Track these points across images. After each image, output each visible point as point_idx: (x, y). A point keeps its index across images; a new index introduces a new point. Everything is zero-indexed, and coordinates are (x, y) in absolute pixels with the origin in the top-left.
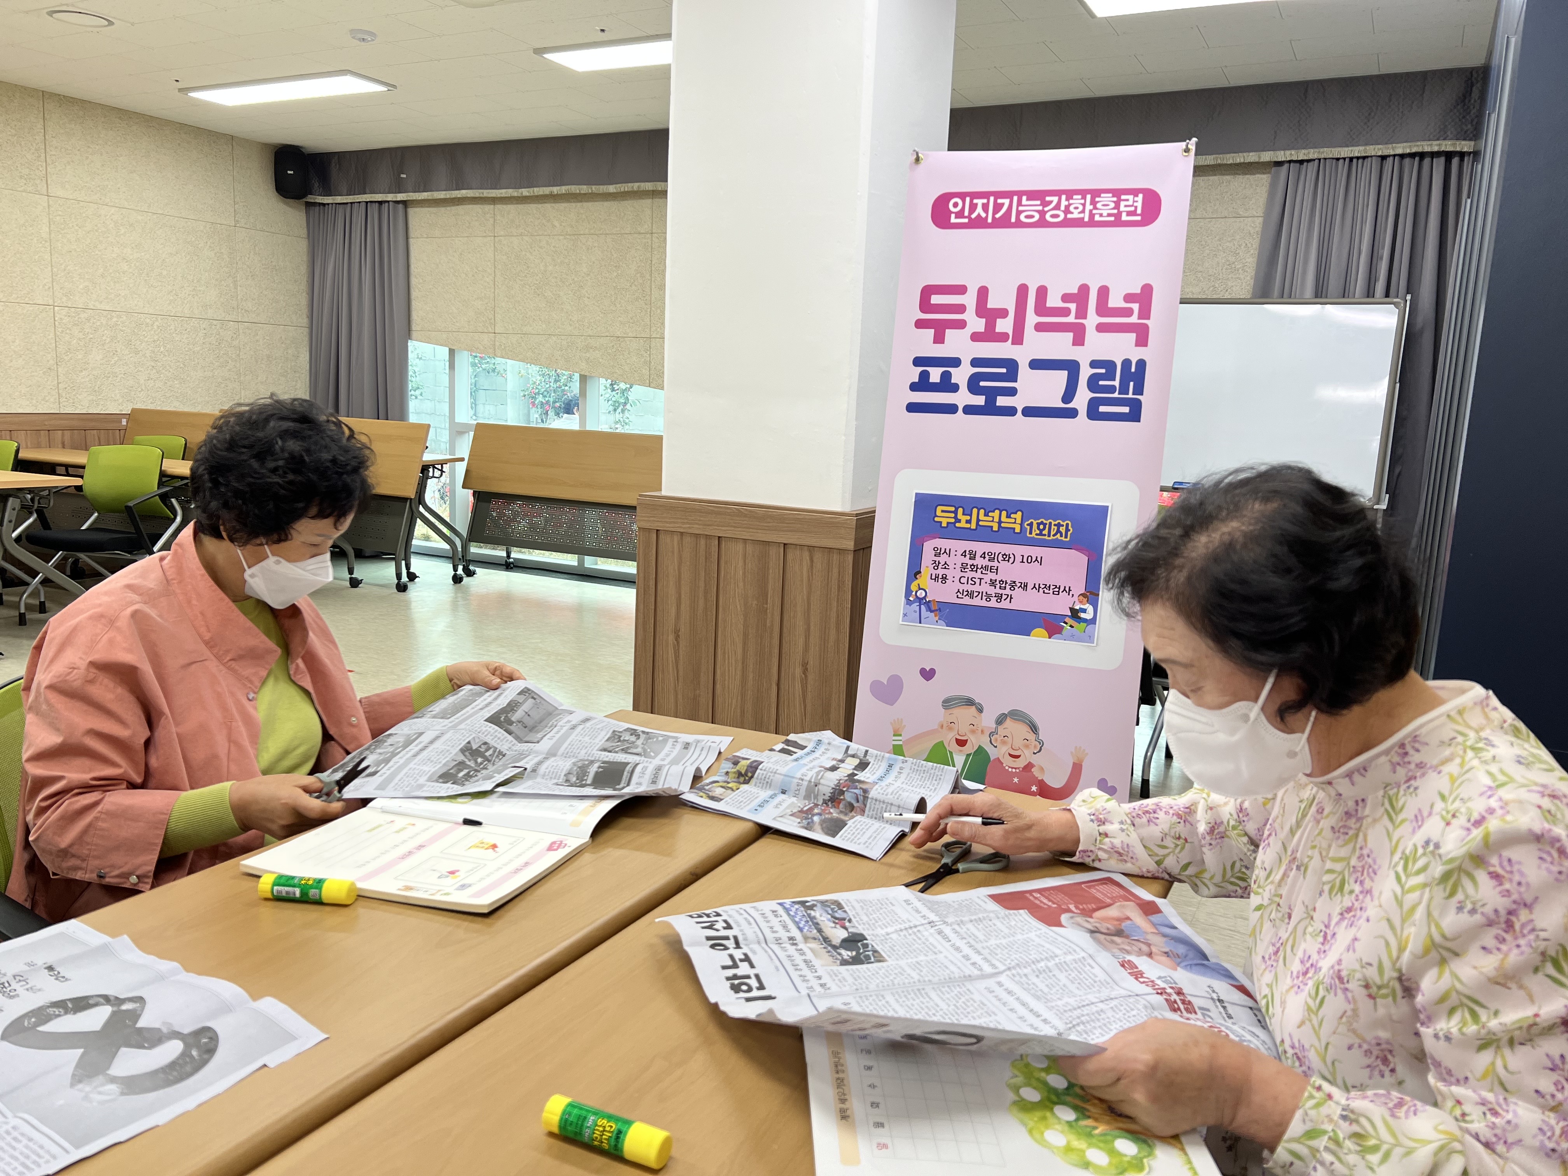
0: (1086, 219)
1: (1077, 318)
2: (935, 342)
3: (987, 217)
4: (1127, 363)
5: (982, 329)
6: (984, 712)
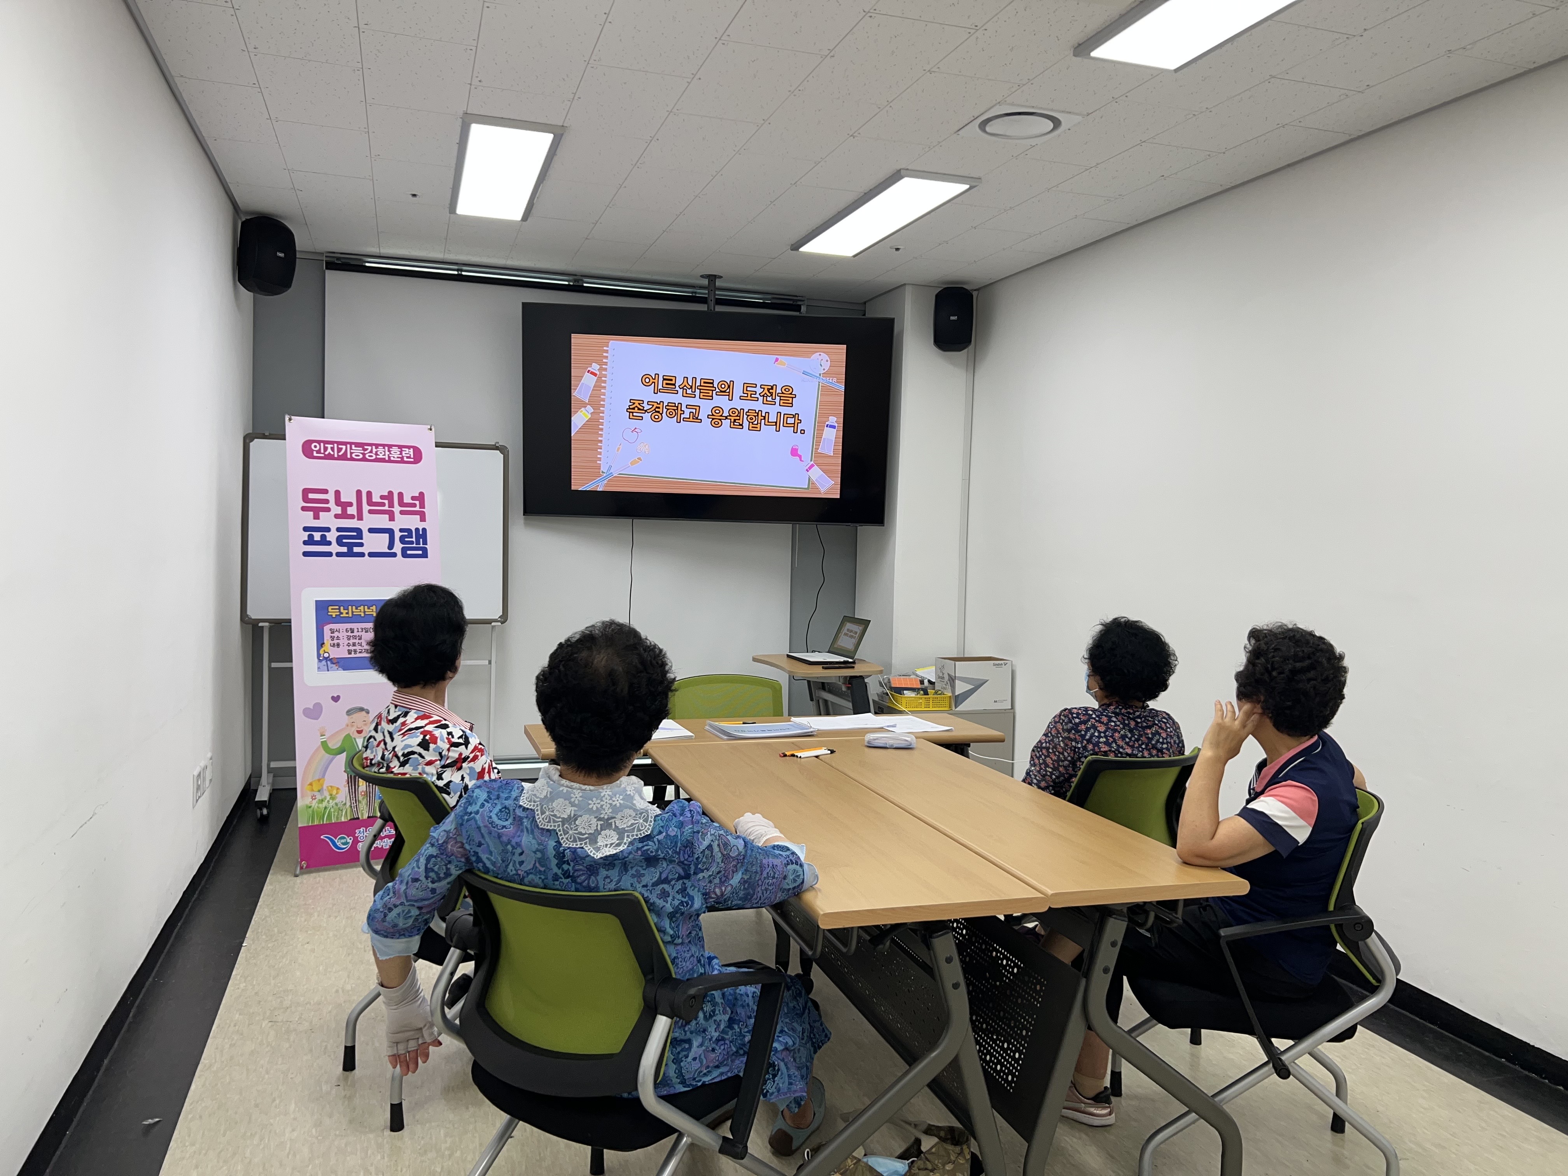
0: (387, 459)
1: (389, 507)
2: (314, 519)
3: (334, 454)
4: (417, 530)
5: (340, 512)
6: (370, 712)
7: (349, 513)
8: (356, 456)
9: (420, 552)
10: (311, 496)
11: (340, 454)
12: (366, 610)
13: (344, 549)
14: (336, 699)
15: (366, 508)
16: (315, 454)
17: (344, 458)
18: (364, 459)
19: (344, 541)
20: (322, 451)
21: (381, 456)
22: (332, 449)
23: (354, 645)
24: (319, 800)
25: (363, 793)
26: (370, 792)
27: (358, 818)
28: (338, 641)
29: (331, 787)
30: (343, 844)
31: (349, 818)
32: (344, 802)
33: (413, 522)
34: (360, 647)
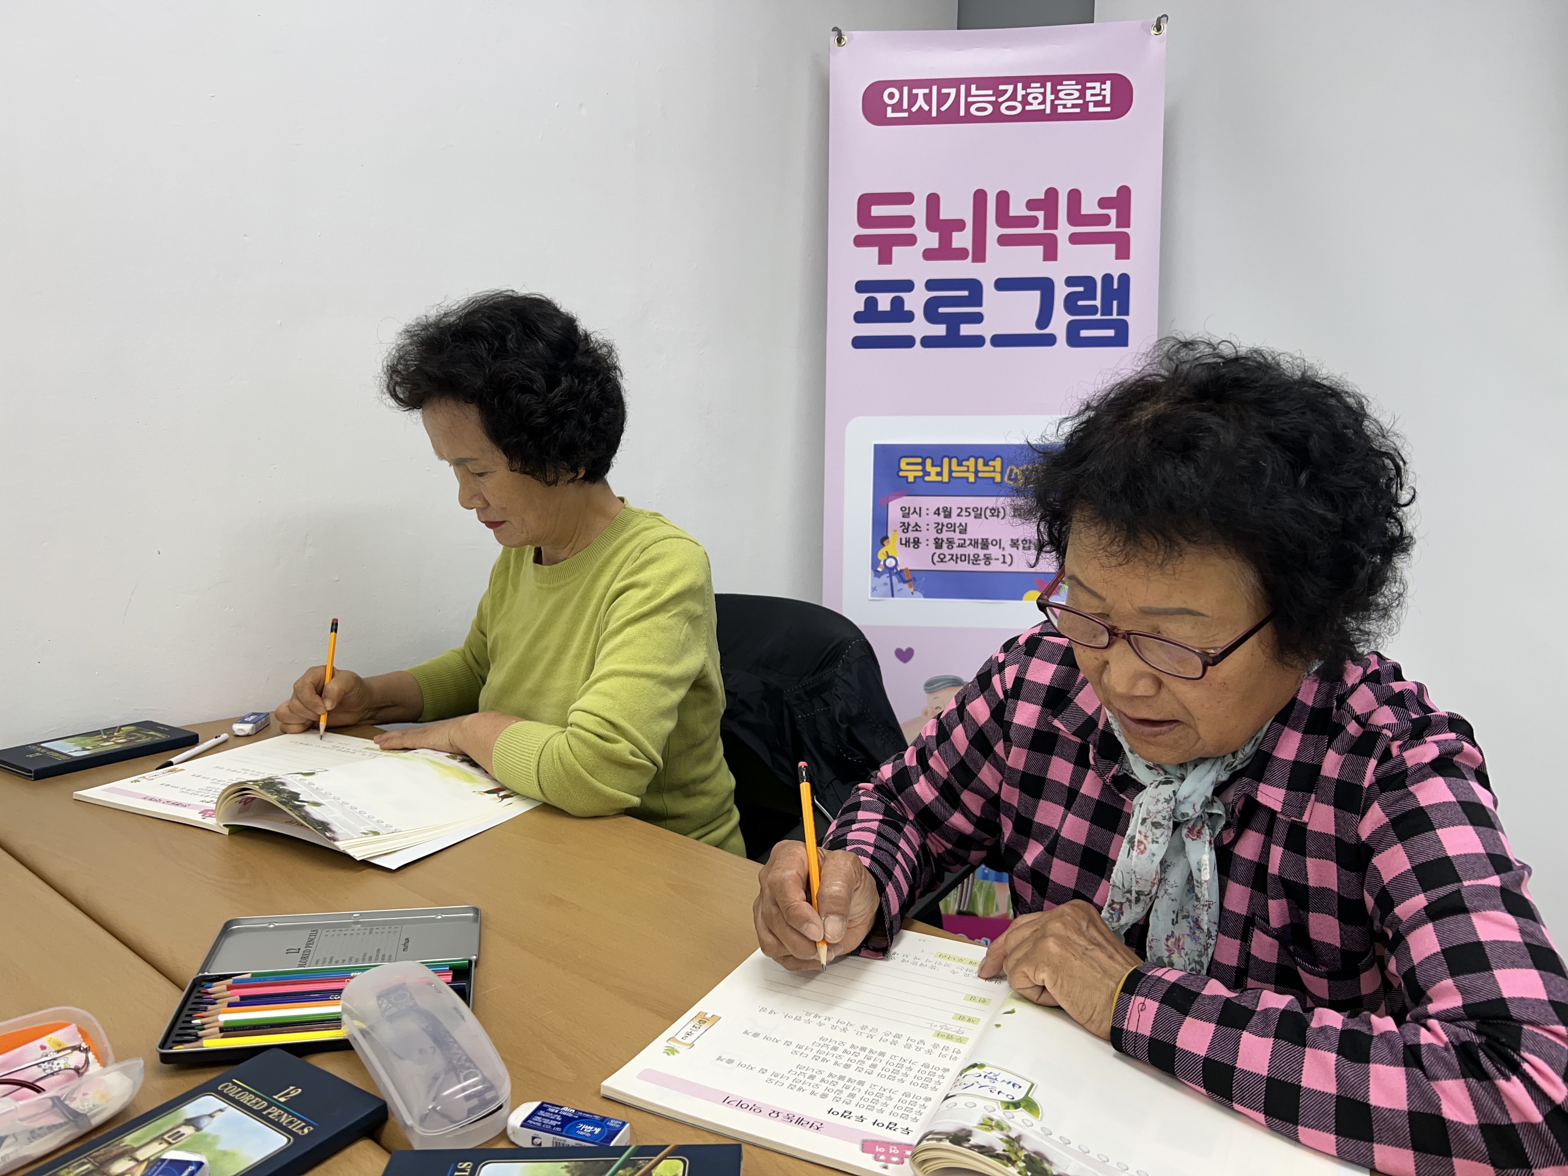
0: (1048, 111)
4: (1108, 279)
7: (955, 245)
8: (978, 109)
9: (1111, 333)
10: (877, 211)
11: (943, 109)
13: (940, 330)
14: (905, 656)
15: (993, 231)
16: (890, 114)
17: (951, 117)
18: (997, 117)
19: (941, 310)
20: (905, 106)
21: (1035, 106)
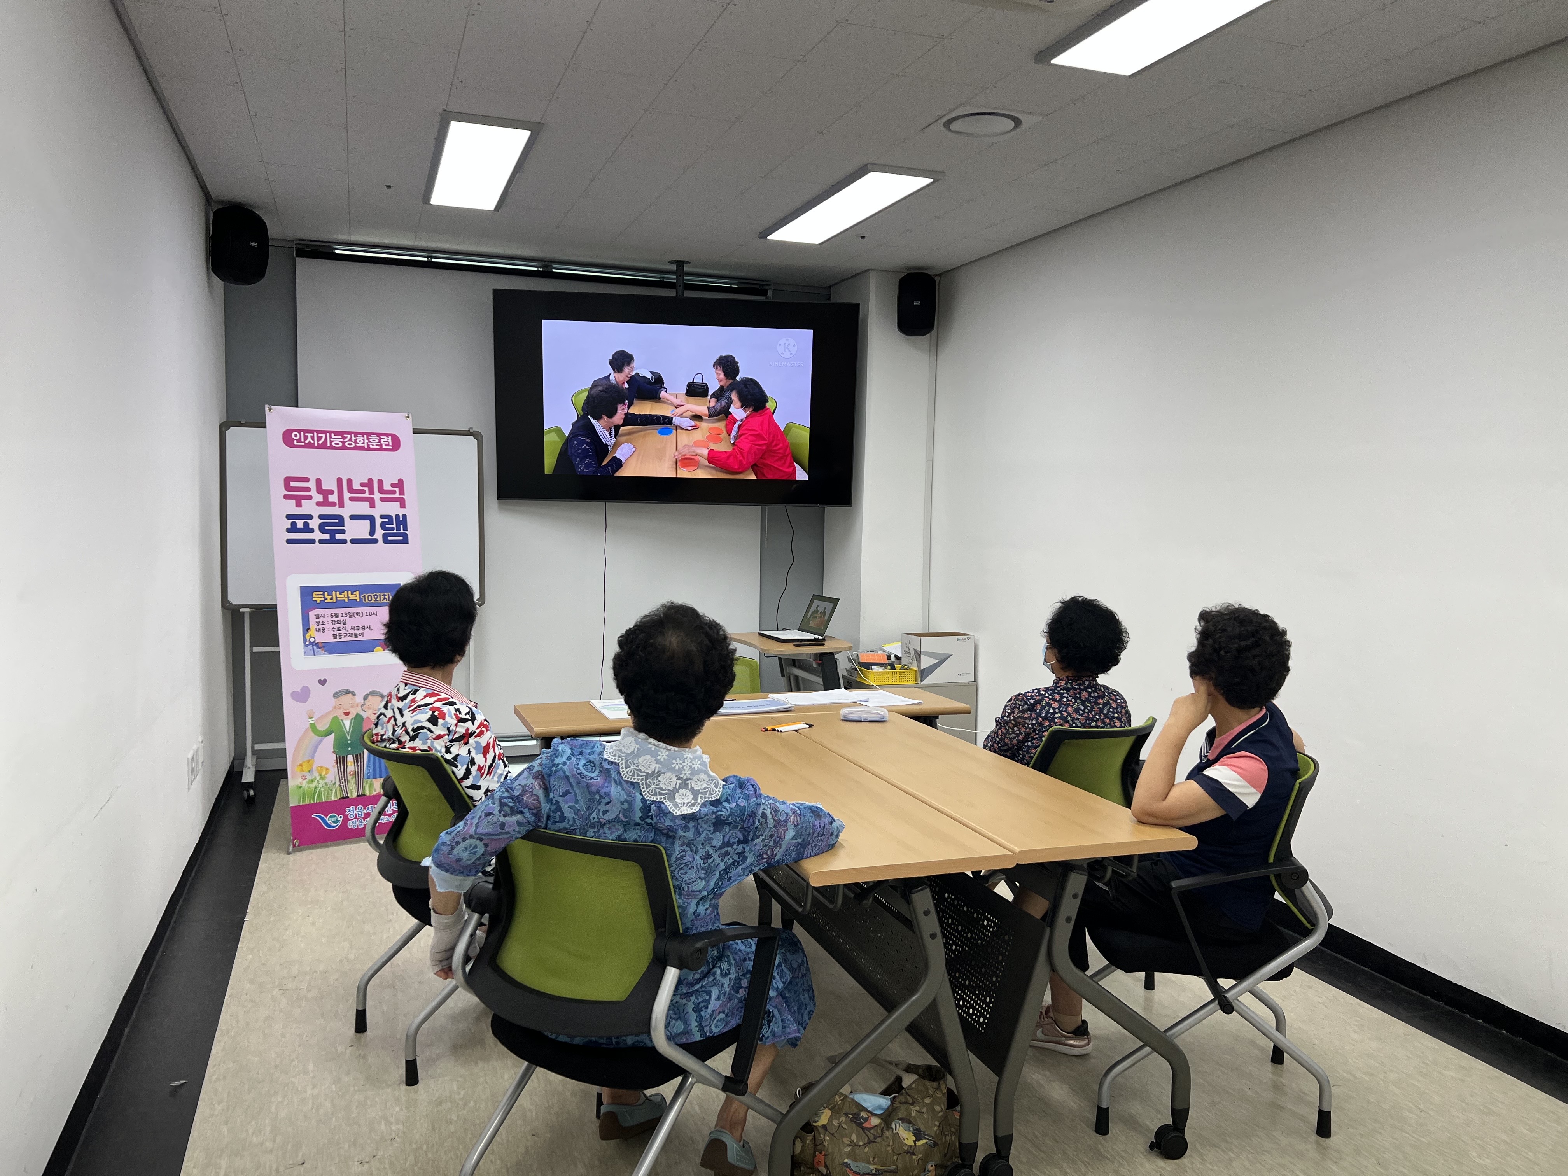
0: (366, 447)
1: (369, 494)
2: (297, 507)
3: (314, 443)
4: (397, 516)
5: (321, 500)
6: (357, 695)
7: (330, 500)
8: (336, 444)
9: (401, 538)
10: (293, 484)
11: (320, 442)
12: (350, 595)
13: (327, 536)
14: (323, 682)
15: (347, 495)
17: (323, 446)
18: (344, 448)
19: (326, 528)
20: (303, 440)
21: (360, 444)
22: (313, 438)
23: (339, 629)
24: (309, 780)
25: (352, 773)
26: (358, 772)
27: (348, 797)
28: (323, 626)
29: (321, 767)
30: (334, 822)
31: (339, 798)
32: (334, 782)
33: (393, 509)
34: (345, 632)
